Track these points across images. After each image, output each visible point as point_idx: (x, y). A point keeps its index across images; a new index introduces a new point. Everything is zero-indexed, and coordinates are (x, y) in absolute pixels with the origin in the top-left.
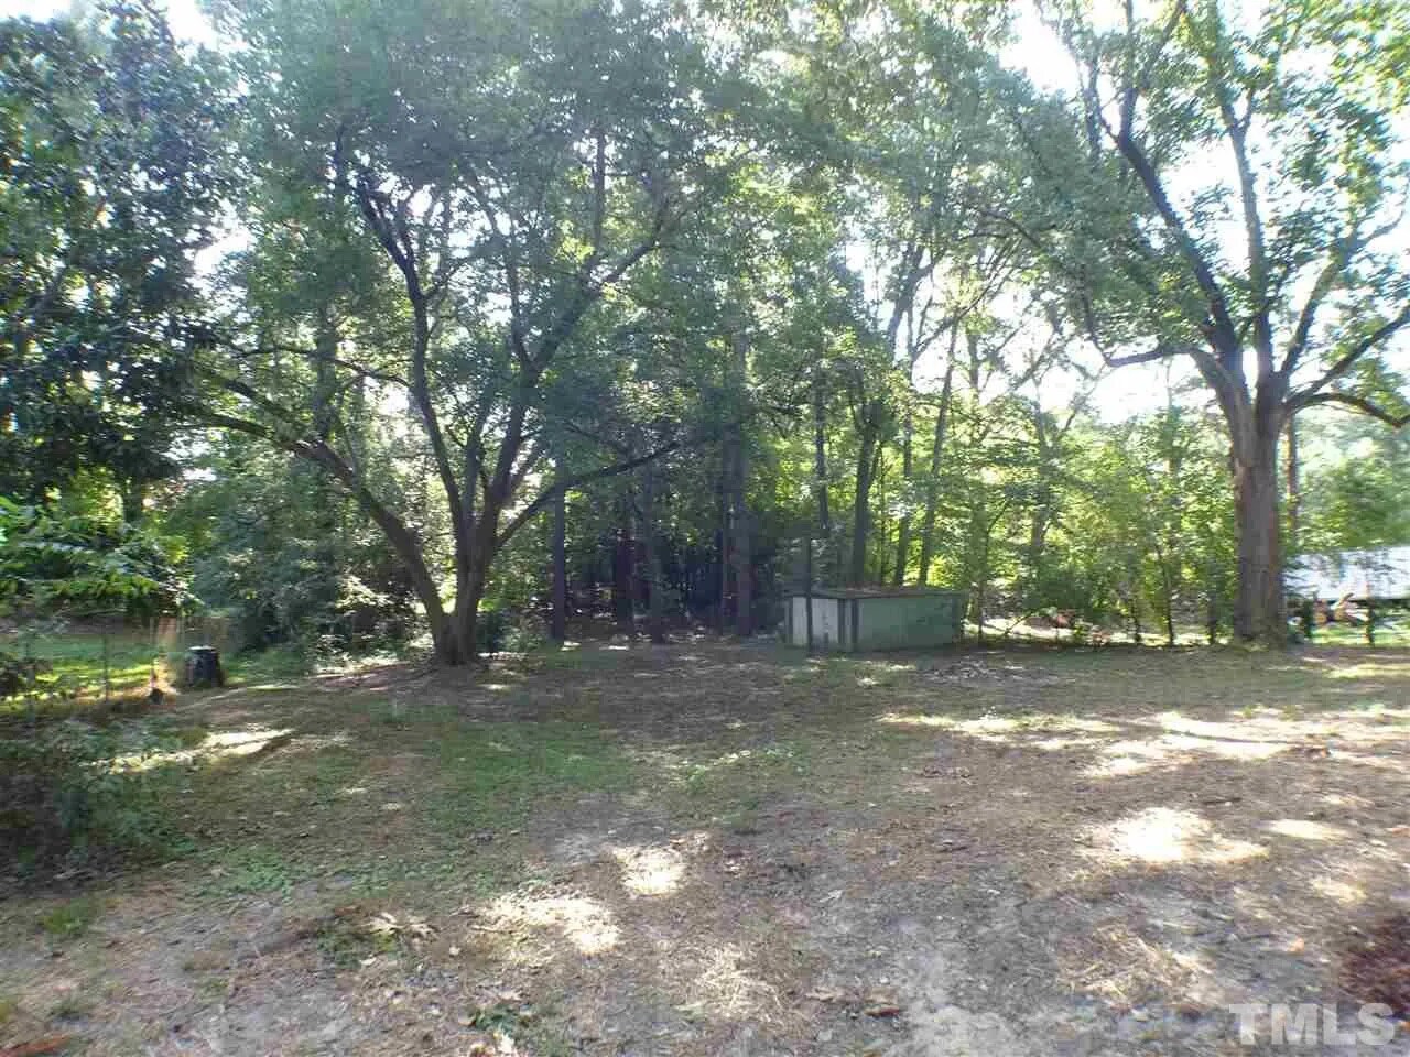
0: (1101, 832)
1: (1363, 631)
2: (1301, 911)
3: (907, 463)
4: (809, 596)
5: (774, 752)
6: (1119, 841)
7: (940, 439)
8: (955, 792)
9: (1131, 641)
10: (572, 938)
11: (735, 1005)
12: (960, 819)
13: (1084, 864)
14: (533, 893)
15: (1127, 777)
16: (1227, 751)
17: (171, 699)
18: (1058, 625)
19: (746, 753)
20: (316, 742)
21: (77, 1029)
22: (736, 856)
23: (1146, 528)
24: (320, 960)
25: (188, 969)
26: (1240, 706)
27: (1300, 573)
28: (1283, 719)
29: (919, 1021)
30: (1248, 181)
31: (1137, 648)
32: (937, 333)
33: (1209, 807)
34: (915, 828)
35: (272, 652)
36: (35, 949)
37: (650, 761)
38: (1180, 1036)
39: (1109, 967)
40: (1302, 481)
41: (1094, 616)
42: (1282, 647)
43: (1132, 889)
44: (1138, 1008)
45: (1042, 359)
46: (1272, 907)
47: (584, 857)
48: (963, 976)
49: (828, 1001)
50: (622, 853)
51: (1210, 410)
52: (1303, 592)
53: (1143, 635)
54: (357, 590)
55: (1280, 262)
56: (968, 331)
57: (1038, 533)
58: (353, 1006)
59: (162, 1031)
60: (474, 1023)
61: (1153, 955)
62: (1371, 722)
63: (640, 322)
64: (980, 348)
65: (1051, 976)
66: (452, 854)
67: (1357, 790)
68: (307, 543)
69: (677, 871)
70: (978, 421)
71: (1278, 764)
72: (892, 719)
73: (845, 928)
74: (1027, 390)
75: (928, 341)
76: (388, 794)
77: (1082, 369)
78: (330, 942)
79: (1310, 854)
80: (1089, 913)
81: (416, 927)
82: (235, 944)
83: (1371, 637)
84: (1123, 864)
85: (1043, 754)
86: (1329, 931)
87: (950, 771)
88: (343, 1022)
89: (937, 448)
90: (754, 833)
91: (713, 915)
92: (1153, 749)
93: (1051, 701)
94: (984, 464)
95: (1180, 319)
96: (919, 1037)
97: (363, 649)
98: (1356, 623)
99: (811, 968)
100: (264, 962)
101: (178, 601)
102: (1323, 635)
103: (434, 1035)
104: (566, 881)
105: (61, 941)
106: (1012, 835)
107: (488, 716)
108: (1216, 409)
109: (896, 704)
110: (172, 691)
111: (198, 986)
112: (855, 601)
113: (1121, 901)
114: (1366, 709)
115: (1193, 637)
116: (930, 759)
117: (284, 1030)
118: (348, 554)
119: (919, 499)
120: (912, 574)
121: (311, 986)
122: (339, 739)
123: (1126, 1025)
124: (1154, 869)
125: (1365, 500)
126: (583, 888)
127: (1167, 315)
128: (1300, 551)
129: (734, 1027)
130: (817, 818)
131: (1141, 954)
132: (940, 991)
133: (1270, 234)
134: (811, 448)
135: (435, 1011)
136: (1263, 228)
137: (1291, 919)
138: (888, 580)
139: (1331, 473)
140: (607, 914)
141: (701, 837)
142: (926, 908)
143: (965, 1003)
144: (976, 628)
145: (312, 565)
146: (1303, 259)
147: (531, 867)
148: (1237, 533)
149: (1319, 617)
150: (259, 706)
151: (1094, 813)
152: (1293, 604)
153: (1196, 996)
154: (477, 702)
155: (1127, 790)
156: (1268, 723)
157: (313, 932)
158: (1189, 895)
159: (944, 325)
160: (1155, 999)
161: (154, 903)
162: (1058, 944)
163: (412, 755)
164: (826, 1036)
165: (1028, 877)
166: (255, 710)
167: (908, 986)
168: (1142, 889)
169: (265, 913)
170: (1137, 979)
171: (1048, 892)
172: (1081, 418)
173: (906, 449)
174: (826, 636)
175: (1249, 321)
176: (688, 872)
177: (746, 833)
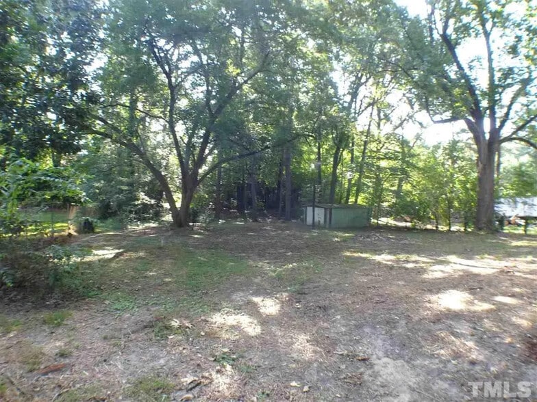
0: (434, 298)
1: (523, 228)
2: (510, 329)
3: (352, 157)
4: (314, 207)
5: (305, 264)
6: (440, 302)
7: (365, 149)
8: (377, 282)
9: (434, 228)
10: (245, 330)
11: (308, 355)
12: (381, 292)
13: (429, 309)
14: (226, 313)
15: (440, 279)
16: (476, 271)
17: (75, 237)
18: (406, 221)
19: (295, 264)
20: (134, 255)
21: (67, 361)
22: (299, 302)
23: (442, 186)
24: (153, 336)
25: (105, 338)
26: (477, 255)
27: (499, 205)
28: (495, 260)
29: (375, 362)
30: (490, 53)
31: (436, 231)
32: (366, 108)
33: (471, 290)
34: (364, 294)
35: (110, 220)
36: (44, 330)
37: (259, 266)
38: (469, 370)
39: (442, 345)
40: (501, 170)
41: (420, 218)
42: (492, 233)
43: (447, 318)
44: (454, 360)
45: (405, 120)
46: (499, 327)
47: (243, 301)
48: (389, 347)
49: (342, 355)
50: (256, 299)
51: (468, 141)
52: (501, 213)
53: (439, 226)
54: (143, 198)
55: (501, 86)
56: (378, 107)
57: (400, 186)
58: (169, 353)
59: (100, 362)
60: (215, 360)
61: (457, 342)
62: (528, 262)
63: (254, 99)
64: (382, 114)
65: (421, 348)
66: (195, 298)
67: (525, 287)
68: (125, 180)
69: (278, 307)
70: (380, 142)
71: (495, 276)
72: (348, 254)
73: (343, 329)
74: (399, 131)
75: (363, 111)
76: (165, 275)
77: (421, 124)
78: (157, 329)
79: (510, 308)
80: (433, 327)
81: (187, 324)
82: (121, 329)
83: (525, 231)
84: (443, 310)
85: (407, 269)
86: (519, 336)
87: (374, 274)
88: (167, 358)
89: (364, 153)
90: (305, 294)
91: (294, 323)
92: (448, 269)
93: (408, 250)
94: (382, 159)
95: (461, 107)
96: (376, 368)
97: (144, 220)
98: (519, 225)
99: (334, 343)
100: (133, 336)
101: (82, 200)
102: (507, 229)
103: (201, 364)
104: (238, 309)
105: (53, 327)
106: (401, 298)
107: (196, 247)
108: (471, 141)
109: (348, 249)
110: (75, 234)
111: (110, 345)
112: (331, 209)
113: (444, 323)
114: (526, 257)
115: (458, 228)
116: (366, 269)
117: (145, 361)
118: (140, 184)
119: (357, 171)
120: (352, 199)
121: (152, 346)
122: (141, 254)
123: (450, 366)
124: (455, 312)
125: (525, 179)
126: (245, 312)
127: (457, 105)
128: (501, 197)
129: (310, 363)
130: (327, 289)
131: (453, 341)
132: (381, 352)
133: (498, 75)
134: (316, 150)
135: (200, 355)
136: (495, 73)
137: (505, 331)
138: (343, 201)
139: (512, 168)
140: (256, 321)
141: (285, 295)
142: (373, 323)
143: (391, 356)
144: (376, 221)
145: (126, 188)
146: (510, 85)
147: (225, 304)
148: (478, 189)
149: (506, 222)
150: (110, 240)
151: (430, 291)
152: (497, 217)
153: (474, 357)
154: (190, 242)
155: (441, 283)
156: (489, 261)
157: (149, 326)
158: (468, 321)
159: (370, 105)
160: (459, 357)
161: (86, 314)
162: (422, 337)
163: (171, 261)
164: (343, 367)
165: (409, 313)
166: (109, 242)
167: (369, 350)
168: (451, 319)
169: (129, 318)
170: (453, 350)
171: (417, 318)
172: (419, 143)
173: (352, 152)
174: (319, 221)
175: (487, 108)
176: (282, 307)
177: (302, 294)
